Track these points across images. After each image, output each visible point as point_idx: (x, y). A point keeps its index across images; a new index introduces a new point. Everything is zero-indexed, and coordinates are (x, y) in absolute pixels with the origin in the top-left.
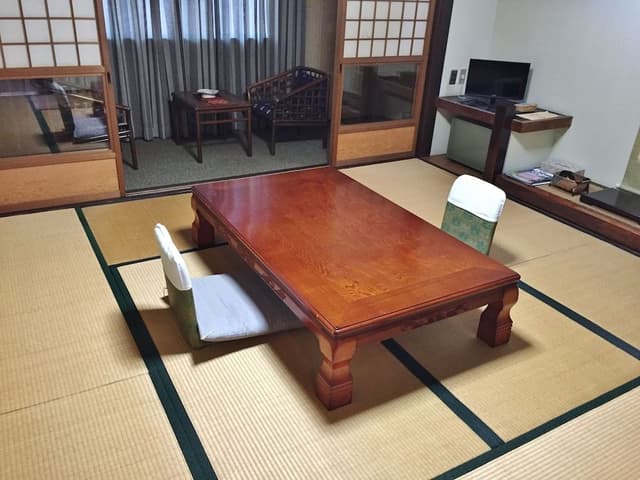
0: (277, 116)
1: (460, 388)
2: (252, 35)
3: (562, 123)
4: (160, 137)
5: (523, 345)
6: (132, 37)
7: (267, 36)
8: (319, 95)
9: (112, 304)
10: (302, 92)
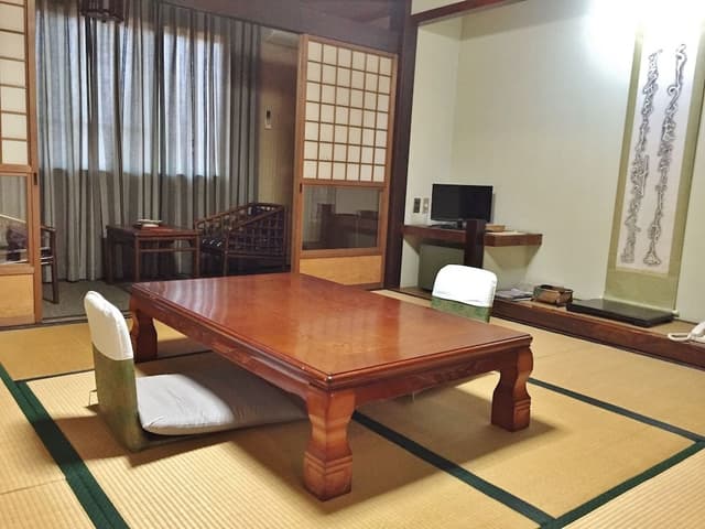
0: (230, 246)
1: (486, 469)
2: (200, 172)
3: (533, 241)
4: (88, 279)
5: (546, 429)
6: (64, 167)
7: (217, 174)
8: (276, 226)
9: (18, 415)
10: (258, 221)
